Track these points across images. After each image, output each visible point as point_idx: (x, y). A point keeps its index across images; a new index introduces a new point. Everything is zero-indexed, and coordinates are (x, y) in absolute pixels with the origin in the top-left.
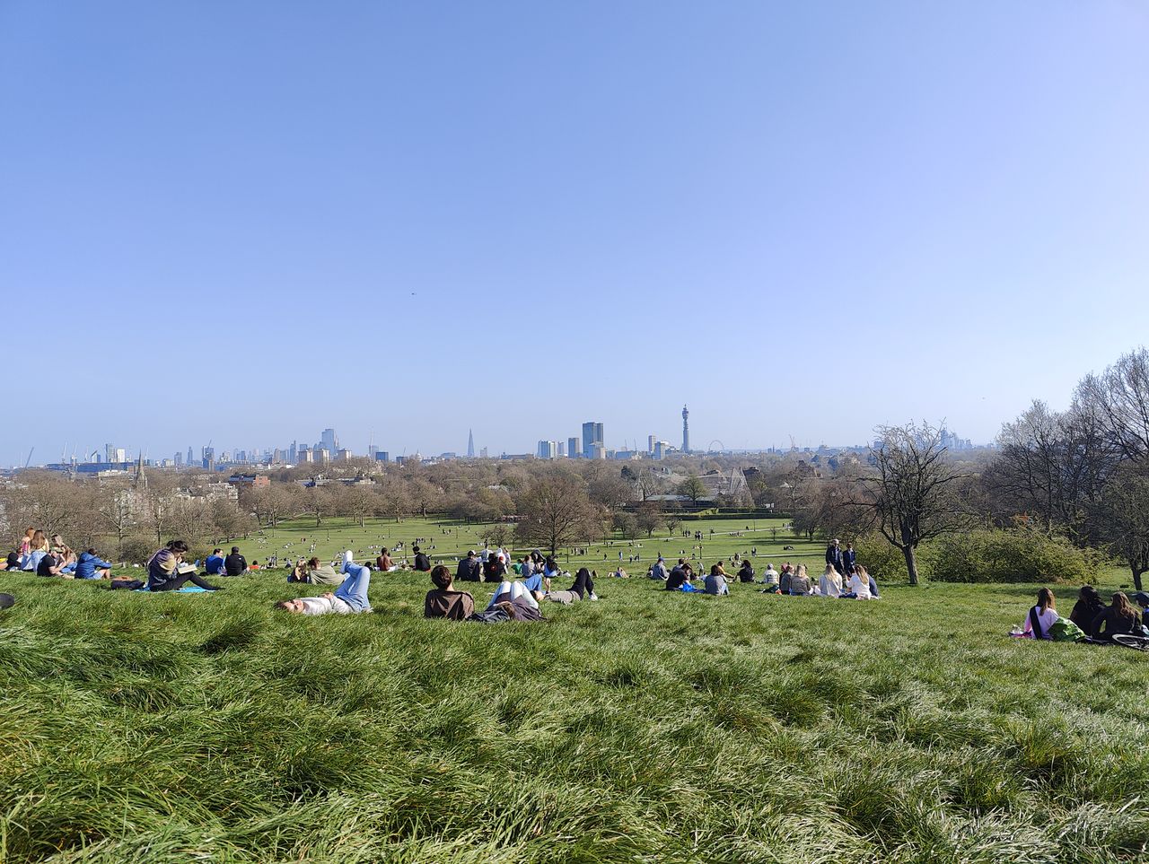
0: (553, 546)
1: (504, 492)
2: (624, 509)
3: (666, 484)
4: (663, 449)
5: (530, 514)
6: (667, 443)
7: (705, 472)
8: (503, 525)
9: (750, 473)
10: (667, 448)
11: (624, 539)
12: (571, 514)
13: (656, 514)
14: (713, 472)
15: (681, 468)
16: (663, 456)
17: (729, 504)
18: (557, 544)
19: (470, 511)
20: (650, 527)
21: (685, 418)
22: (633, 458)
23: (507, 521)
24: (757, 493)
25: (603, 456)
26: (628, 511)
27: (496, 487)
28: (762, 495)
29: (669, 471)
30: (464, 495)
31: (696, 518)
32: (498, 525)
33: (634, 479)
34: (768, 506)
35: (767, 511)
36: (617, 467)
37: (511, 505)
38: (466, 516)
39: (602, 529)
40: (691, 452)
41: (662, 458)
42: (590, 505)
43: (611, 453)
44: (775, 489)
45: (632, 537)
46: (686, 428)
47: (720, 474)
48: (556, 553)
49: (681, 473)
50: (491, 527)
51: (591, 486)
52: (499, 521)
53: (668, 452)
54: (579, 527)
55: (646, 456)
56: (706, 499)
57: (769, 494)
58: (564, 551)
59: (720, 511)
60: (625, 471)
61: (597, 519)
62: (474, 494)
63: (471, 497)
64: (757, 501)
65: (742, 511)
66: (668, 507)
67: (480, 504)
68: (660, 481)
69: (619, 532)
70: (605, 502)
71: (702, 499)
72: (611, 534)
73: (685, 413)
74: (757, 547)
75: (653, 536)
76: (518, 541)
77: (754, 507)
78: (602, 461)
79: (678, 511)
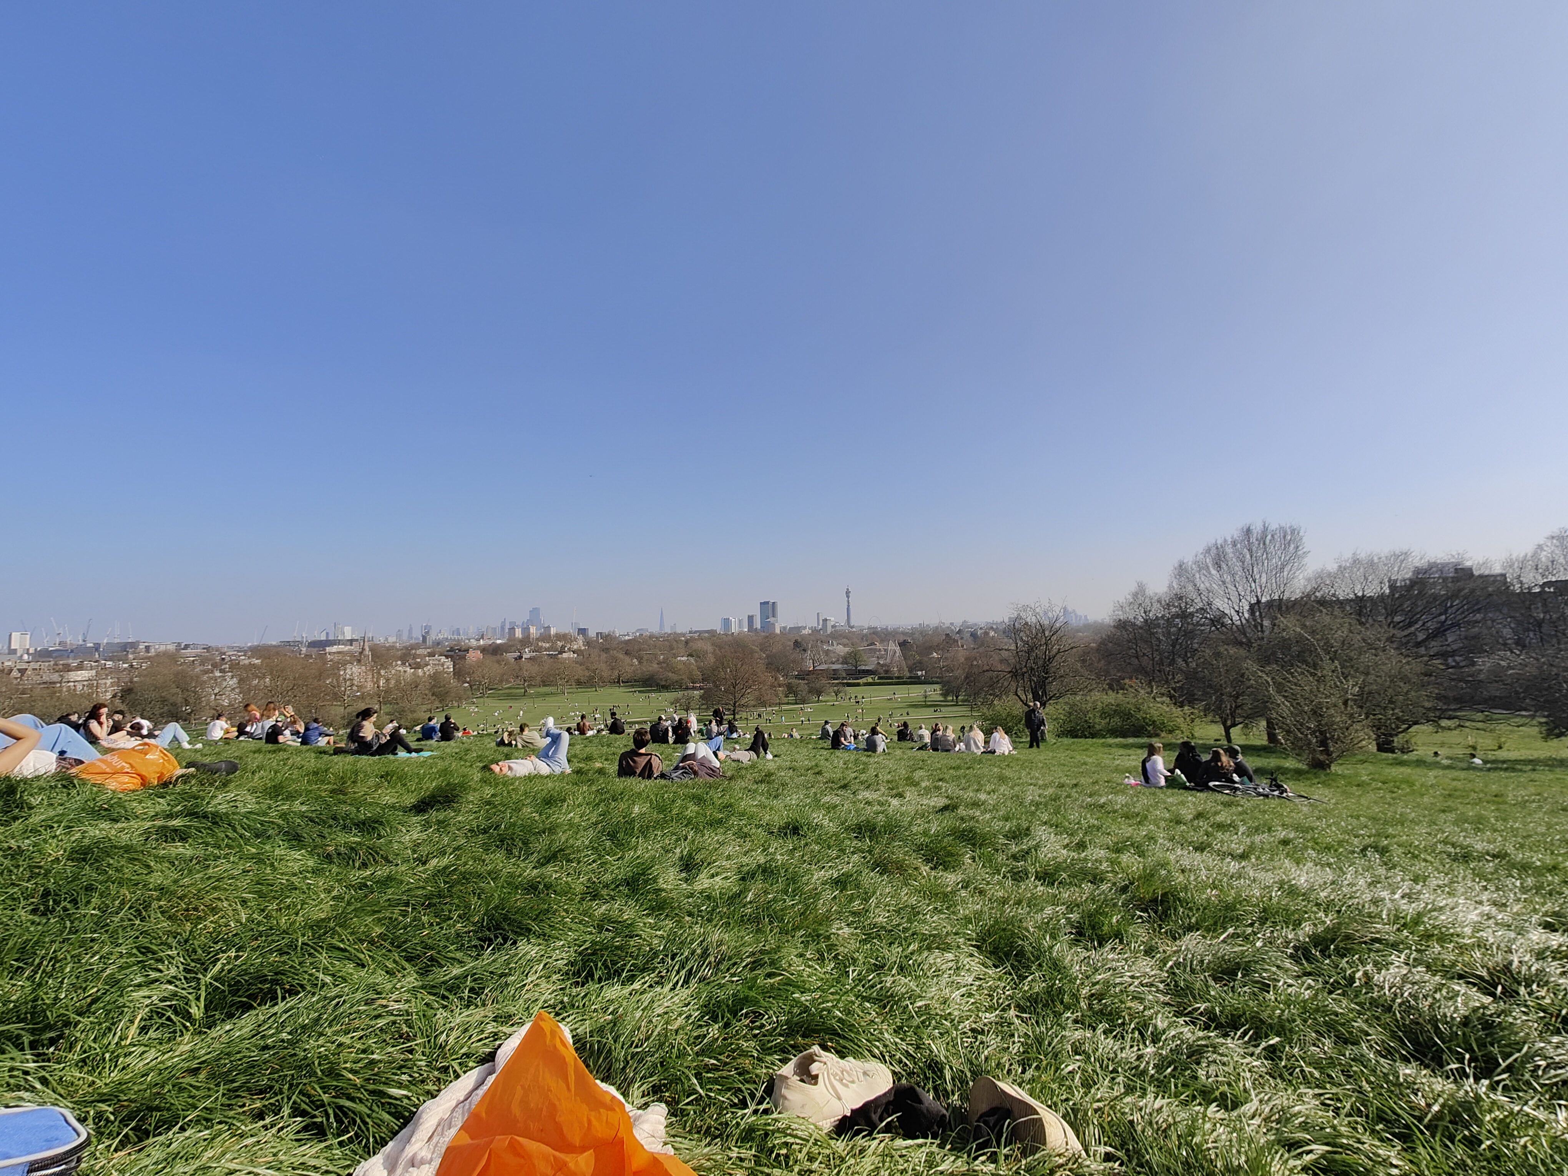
0: (734, 711)
1: (690, 664)
2: (797, 677)
3: (832, 655)
4: (829, 625)
5: (714, 682)
6: (832, 619)
7: (865, 644)
8: (690, 692)
9: (903, 645)
10: (832, 623)
11: (796, 704)
12: (750, 682)
13: (824, 681)
14: (873, 644)
15: (845, 641)
16: (829, 630)
17: (887, 672)
18: (737, 709)
19: (661, 680)
20: (819, 693)
21: (848, 597)
22: (804, 632)
23: (694, 688)
24: (910, 663)
25: (778, 631)
26: (799, 679)
27: (683, 659)
28: (914, 664)
29: (835, 643)
30: (656, 666)
31: (858, 685)
32: (686, 693)
33: (805, 650)
34: (920, 673)
35: (918, 677)
36: (790, 640)
37: (698, 674)
38: (658, 685)
39: (777, 695)
40: (852, 627)
41: (829, 632)
42: (766, 674)
43: (785, 628)
44: (925, 659)
45: (803, 702)
46: (848, 606)
47: (878, 646)
48: (737, 717)
49: (845, 646)
50: (680, 694)
51: (768, 656)
52: (687, 688)
53: (833, 627)
54: (757, 693)
55: (815, 631)
56: (867, 668)
58: (744, 715)
59: (879, 678)
60: (797, 644)
61: (772, 686)
62: (664, 665)
63: (661, 668)
64: (910, 670)
65: (898, 678)
66: (835, 675)
67: (670, 674)
68: (827, 652)
69: (792, 698)
70: (778, 670)
71: (863, 668)
72: (786, 700)
73: (848, 593)
74: (910, 710)
75: (822, 701)
76: (704, 707)
77: (908, 675)
78: (777, 635)
79: (844, 678)
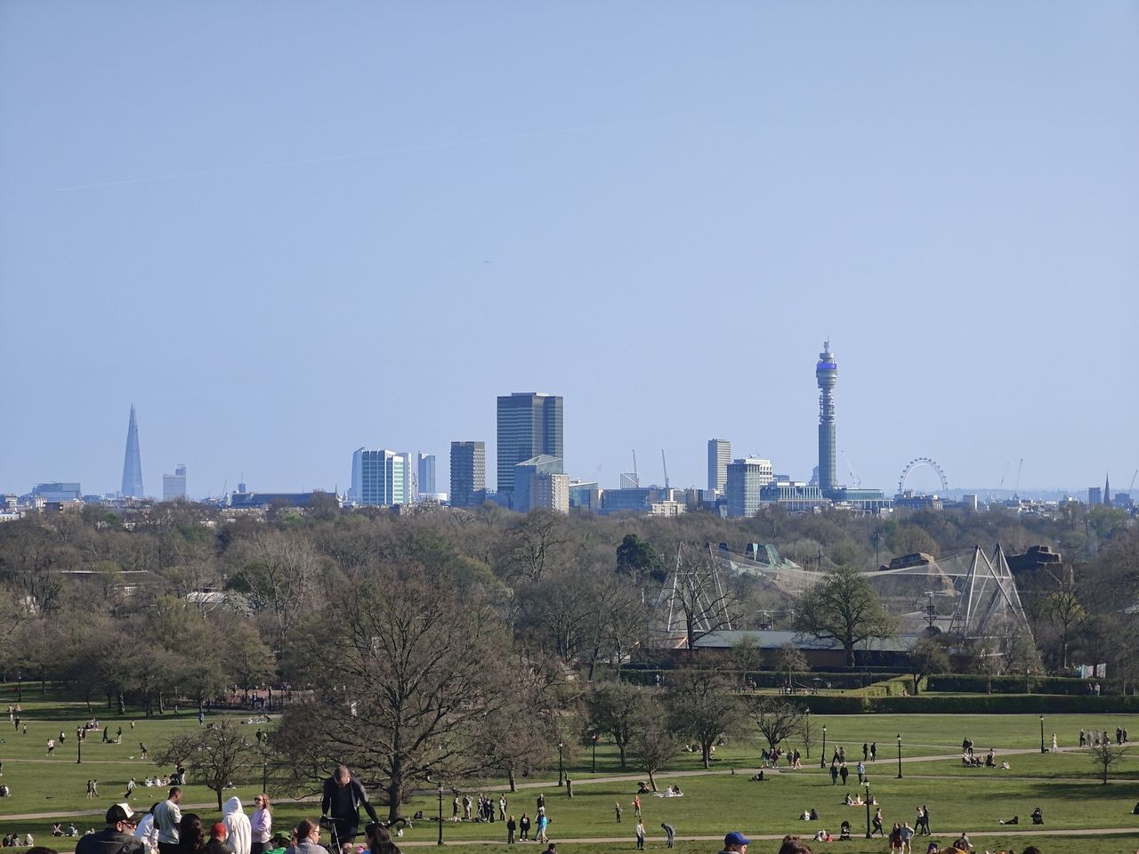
1: (236, 615)
4: (754, 484)
6: (765, 464)
7: (885, 557)
8: (232, 720)
9: (1027, 566)
10: (765, 480)
11: (623, 768)
14: (912, 559)
15: (810, 545)
16: (753, 504)
18: (406, 784)
20: (708, 732)
21: (825, 383)
22: (657, 509)
23: (247, 706)
24: (1054, 630)
25: (561, 503)
27: (213, 597)
28: (1068, 637)
29: (772, 553)
31: (854, 707)
33: (660, 576)
34: (1086, 671)
36: (605, 539)
41: (750, 511)
45: (650, 762)
46: (826, 419)
47: (934, 566)
48: (405, 811)
49: (807, 562)
50: (190, 727)
52: (221, 705)
53: (768, 492)
55: (698, 505)
56: (889, 646)
57: (1090, 632)
58: (429, 806)
59: (934, 685)
60: (631, 553)
61: (536, 703)
62: (138, 620)
64: (1054, 656)
65: (1004, 686)
66: (768, 667)
67: (159, 654)
68: (742, 586)
70: (561, 647)
71: (875, 645)
73: (825, 371)
75: (717, 762)
79: (799, 682)
